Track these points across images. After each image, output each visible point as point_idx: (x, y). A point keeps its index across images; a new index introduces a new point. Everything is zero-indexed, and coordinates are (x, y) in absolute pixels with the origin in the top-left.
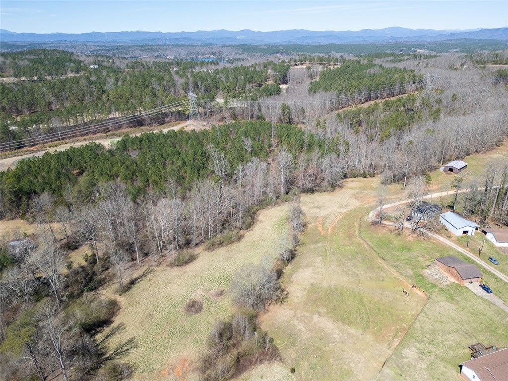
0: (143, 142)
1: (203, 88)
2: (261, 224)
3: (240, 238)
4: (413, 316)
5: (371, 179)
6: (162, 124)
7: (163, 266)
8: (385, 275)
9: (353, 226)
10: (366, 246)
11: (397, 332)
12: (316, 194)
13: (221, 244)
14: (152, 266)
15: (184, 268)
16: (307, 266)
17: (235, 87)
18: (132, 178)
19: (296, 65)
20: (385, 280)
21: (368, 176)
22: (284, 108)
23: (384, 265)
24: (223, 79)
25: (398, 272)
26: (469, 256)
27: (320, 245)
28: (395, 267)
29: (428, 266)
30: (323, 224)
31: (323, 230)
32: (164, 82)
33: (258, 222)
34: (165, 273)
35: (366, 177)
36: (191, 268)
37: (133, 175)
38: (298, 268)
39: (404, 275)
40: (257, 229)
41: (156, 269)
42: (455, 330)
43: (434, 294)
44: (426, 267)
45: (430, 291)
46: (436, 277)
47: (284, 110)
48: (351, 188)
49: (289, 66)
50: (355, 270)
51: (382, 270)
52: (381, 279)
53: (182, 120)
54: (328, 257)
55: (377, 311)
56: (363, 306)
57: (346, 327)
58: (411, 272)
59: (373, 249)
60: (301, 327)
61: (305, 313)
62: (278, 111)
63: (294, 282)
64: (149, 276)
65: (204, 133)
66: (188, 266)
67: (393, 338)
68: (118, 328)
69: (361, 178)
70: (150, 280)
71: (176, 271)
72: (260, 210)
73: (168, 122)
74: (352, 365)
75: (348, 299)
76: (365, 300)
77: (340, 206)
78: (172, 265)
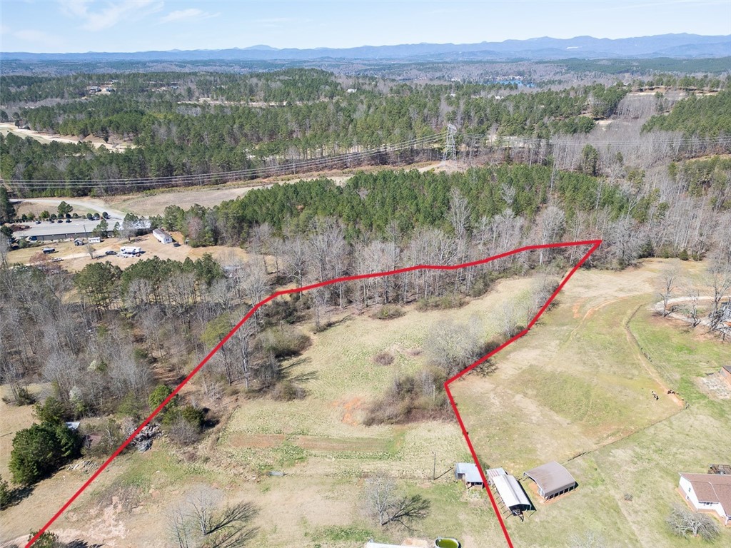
0: (378, 181)
1: (477, 120)
2: (496, 294)
3: (461, 305)
4: (650, 421)
5: (694, 263)
6: (410, 164)
7: (365, 317)
8: (637, 373)
9: (624, 313)
10: (628, 338)
11: (618, 432)
12: (593, 271)
13: (437, 306)
14: (353, 314)
15: (387, 321)
16: (535, 347)
17: (526, 120)
18: (355, 220)
19: (641, 90)
20: (635, 378)
21: (692, 259)
22: (588, 152)
23: (643, 362)
24: (511, 109)
25: (659, 373)
27: (565, 328)
28: (657, 367)
29: (708, 375)
30: (583, 306)
31: (579, 312)
32: (426, 111)
33: (493, 292)
34: (365, 322)
35: (687, 260)
36: (394, 324)
37: (357, 217)
38: (523, 347)
39: (665, 377)
40: (488, 300)
41: (357, 317)
42: (702, 447)
43: (697, 405)
44: (705, 375)
45: (693, 401)
46: (711, 388)
47: (587, 155)
48: (652, 271)
50: (598, 362)
51: (636, 367)
52: (629, 376)
53: (435, 160)
54: (569, 342)
55: (603, 406)
56: (587, 398)
57: (552, 413)
58: (678, 377)
59: (637, 342)
60: (497, 401)
61: (507, 390)
62: (579, 156)
63: (510, 360)
64: (348, 322)
65: (457, 177)
66: (391, 321)
67: (608, 436)
68: (304, 361)
69: (677, 260)
70: (348, 326)
71: (378, 323)
72: (502, 279)
73: (417, 162)
74: (539, 446)
75: (571, 388)
76: (593, 393)
77: (621, 290)
78: (374, 316)
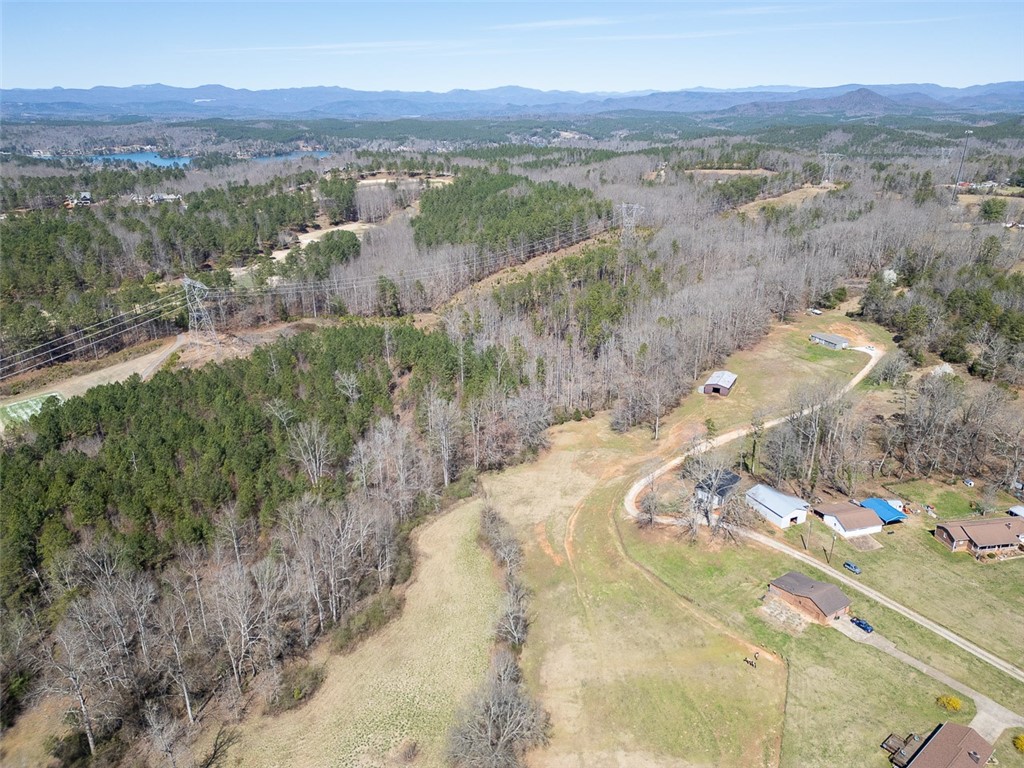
0: (102, 411)
2: (429, 563)
3: (399, 606)
4: (777, 707)
5: (590, 422)
6: (117, 349)
7: (255, 718)
8: (701, 633)
9: (609, 537)
10: (647, 576)
11: (767, 748)
12: (508, 470)
13: (366, 630)
14: (226, 723)
15: (305, 709)
16: (559, 642)
17: (255, 240)
18: (105, 511)
19: (363, 177)
20: (707, 643)
21: (584, 417)
22: (384, 286)
23: (692, 610)
25: (721, 620)
26: (815, 565)
27: (562, 588)
28: (712, 611)
29: (762, 599)
30: (551, 539)
31: (556, 552)
32: (94, 245)
33: (420, 559)
34: (266, 733)
35: (580, 420)
36: (322, 704)
37: (105, 503)
38: (543, 652)
39: (731, 625)
40: (425, 572)
41: (241, 727)
42: (850, 719)
43: (793, 653)
44: (760, 601)
45: (784, 648)
46: (782, 619)
48: (565, 448)
49: (352, 182)
50: (649, 633)
51: (693, 624)
52: (699, 642)
53: (164, 336)
54: (589, 614)
55: (719, 713)
56: (693, 708)
57: (681, 762)
58: (741, 618)
59: (661, 580)
61: (598, 753)
63: (550, 687)
64: (232, 751)
66: (312, 703)
67: (765, 762)
69: (573, 423)
70: (239, 761)
71: (288, 724)
72: (416, 529)
73: (131, 344)
75: (662, 701)
76: (691, 695)
77: (565, 494)
78: (275, 709)
